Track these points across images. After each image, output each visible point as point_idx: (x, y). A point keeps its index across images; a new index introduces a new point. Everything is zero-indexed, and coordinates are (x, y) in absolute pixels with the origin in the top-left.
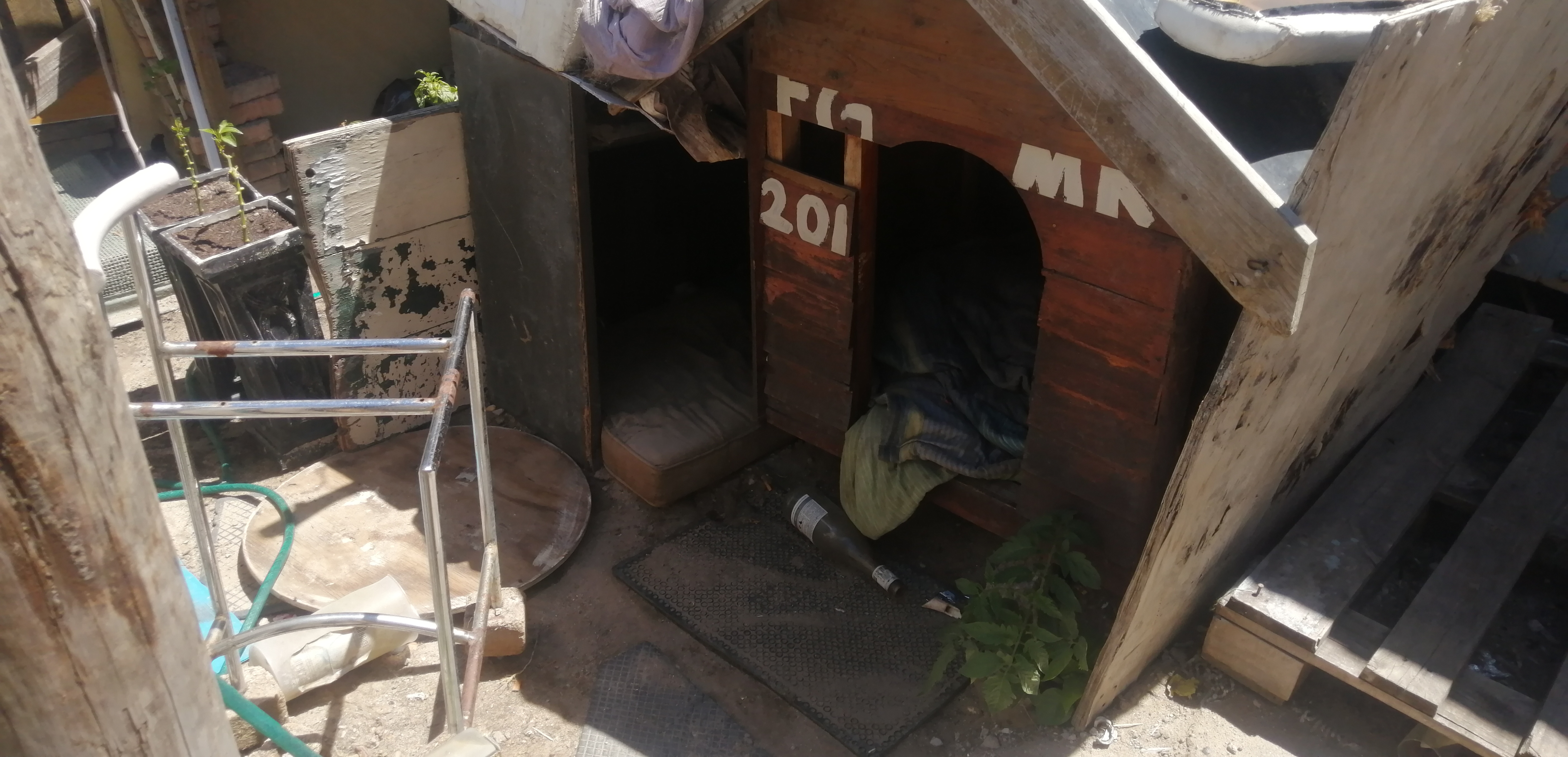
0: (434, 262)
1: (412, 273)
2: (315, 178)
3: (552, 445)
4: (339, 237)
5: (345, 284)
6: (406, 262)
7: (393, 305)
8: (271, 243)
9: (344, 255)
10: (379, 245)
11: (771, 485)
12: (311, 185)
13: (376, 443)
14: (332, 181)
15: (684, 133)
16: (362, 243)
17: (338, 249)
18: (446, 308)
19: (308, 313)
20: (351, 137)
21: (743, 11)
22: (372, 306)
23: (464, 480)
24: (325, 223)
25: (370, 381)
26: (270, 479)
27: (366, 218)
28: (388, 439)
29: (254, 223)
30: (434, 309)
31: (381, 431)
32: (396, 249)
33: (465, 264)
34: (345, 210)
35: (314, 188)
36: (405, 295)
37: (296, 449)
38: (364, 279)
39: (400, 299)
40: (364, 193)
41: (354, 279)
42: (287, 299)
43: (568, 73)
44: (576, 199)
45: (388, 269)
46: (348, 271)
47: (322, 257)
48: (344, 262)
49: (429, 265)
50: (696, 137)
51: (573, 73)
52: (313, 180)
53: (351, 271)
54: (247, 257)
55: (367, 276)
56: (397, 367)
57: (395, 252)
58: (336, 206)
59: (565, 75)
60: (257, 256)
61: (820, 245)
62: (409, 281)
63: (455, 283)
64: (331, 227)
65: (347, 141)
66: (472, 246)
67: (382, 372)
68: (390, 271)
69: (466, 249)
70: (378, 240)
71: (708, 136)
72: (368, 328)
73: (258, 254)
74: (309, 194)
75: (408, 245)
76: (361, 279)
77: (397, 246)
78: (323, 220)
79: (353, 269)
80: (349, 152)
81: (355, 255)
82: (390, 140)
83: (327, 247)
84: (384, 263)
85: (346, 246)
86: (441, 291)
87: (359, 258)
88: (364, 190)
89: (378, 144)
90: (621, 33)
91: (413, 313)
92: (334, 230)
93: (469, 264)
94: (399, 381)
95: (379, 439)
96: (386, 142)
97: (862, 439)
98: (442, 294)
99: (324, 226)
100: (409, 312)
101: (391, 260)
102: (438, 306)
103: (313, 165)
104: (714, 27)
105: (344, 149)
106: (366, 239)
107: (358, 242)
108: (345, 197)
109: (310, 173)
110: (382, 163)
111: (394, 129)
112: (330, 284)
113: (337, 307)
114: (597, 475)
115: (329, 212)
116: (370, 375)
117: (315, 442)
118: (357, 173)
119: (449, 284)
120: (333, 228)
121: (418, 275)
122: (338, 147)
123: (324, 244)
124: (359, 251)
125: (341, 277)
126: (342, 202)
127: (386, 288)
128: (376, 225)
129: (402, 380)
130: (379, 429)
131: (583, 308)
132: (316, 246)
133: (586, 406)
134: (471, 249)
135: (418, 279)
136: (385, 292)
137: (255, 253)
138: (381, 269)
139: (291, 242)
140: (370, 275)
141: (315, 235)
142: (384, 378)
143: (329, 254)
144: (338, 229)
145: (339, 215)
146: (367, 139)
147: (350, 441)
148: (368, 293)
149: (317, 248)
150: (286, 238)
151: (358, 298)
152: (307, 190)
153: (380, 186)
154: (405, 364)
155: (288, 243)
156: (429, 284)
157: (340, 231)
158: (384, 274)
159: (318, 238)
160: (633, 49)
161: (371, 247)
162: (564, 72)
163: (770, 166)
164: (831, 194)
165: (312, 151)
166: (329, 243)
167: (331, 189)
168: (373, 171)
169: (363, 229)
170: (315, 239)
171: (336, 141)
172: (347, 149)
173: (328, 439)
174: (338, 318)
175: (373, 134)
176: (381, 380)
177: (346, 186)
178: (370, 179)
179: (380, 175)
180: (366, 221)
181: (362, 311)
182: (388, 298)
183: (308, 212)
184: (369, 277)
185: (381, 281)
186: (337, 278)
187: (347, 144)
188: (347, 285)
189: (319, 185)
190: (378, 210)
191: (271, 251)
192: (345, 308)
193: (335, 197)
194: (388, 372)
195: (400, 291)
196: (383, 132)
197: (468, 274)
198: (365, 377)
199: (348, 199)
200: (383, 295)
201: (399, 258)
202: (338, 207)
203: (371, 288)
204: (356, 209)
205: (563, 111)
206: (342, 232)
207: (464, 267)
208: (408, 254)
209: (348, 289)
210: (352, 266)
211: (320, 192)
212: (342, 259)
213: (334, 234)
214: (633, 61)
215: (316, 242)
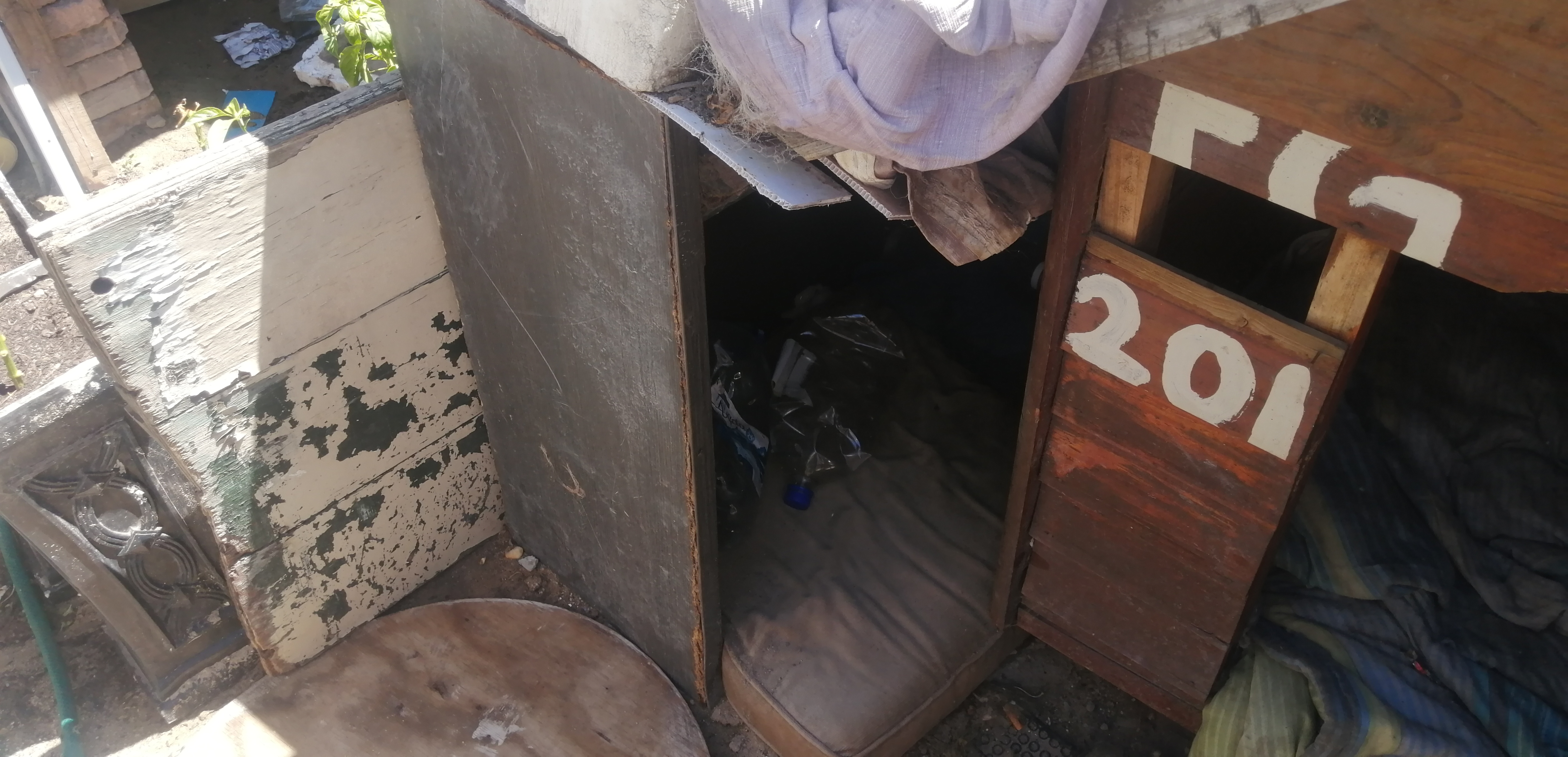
0: (391, 365)
1: (352, 394)
2: (116, 292)
4: (194, 379)
5: (223, 449)
6: (337, 381)
7: (323, 452)
9: (210, 406)
10: (280, 368)
11: (1021, 721)
12: (110, 308)
13: (327, 649)
14: (155, 289)
15: (936, 217)
16: (244, 376)
17: (195, 400)
18: (422, 427)
20: (181, 197)
22: (284, 466)
24: (157, 364)
25: (300, 573)
27: (244, 331)
28: (348, 637)
30: (401, 436)
32: (314, 365)
33: (447, 351)
34: (196, 330)
35: (119, 310)
36: (345, 431)
38: (261, 431)
39: (334, 441)
40: (231, 291)
41: (238, 435)
45: (305, 402)
46: (224, 427)
47: (166, 421)
48: (213, 416)
49: (383, 372)
50: (962, 221)
52: (112, 296)
53: (230, 426)
55: (265, 424)
56: (347, 538)
57: (314, 370)
58: (174, 329)
59: (657, 103)
61: (1220, 424)
62: (348, 408)
63: (433, 385)
64: (171, 368)
65: (173, 207)
66: (457, 320)
67: (321, 553)
68: (308, 403)
69: (446, 329)
70: (276, 362)
72: (283, 501)
74: (110, 324)
75: (337, 353)
76: (254, 433)
77: (316, 360)
78: (152, 359)
79: (233, 422)
80: (182, 226)
81: (233, 399)
82: (270, 183)
83: (171, 402)
84: (295, 393)
85: (212, 388)
86: (410, 404)
87: (244, 401)
88: (229, 287)
89: (243, 197)
91: (363, 453)
92: (179, 372)
93: (454, 350)
95: (331, 643)
96: (262, 189)
98: (412, 408)
99: (157, 370)
100: (356, 454)
101: (307, 385)
102: (406, 429)
103: (106, 269)
105: (169, 223)
106: (253, 368)
107: (236, 375)
108: (192, 309)
109: (101, 286)
110: (260, 229)
111: (274, 160)
112: (192, 459)
113: (216, 490)
115: (160, 345)
116: (298, 566)
118: (207, 259)
119: (424, 391)
120: (178, 368)
121: (364, 393)
122: (155, 223)
123: (164, 400)
124: (240, 389)
125: (214, 440)
126: (186, 319)
127: (305, 431)
128: (266, 338)
130: (329, 631)
132: (147, 407)
134: (456, 325)
135: (363, 400)
136: (304, 438)
137: (28, 419)
138: (291, 405)
139: (102, 382)
140: (271, 421)
141: (141, 390)
142: (326, 561)
143: (178, 412)
144: (189, 365)
145: (185, 342)
146: (217, 192)
147: (281, 663)
148: (272, 450)
149: (152, 409)
150: (90, 376)
151: (255, 463)
152: (105, 318)
153: (265, 270)
154: (361, 528)
155: (96, 385)
156: (386, 400)
157: (193, 369)
158: (299, 413)
159: (149, 393)
161: (265, 376)
163: (1101, 249)
165: (96, 244)
166: (175, 393)
167: (156, 306)
168: (243, 248)
169: (241, 352)
170: (142, 397)
171: (148, 212)
172: (174, 223)
174: (221, 504)
175: (230, 180)
176: (320, 565)
177: (187, 289)
178: (241, 262)
179: (261, 249)
180: (245, 337)
181: (265, 480)
182: (312, 446)
183: (116, 356)
184: (269, 424)
185: (294, 423)
186: (204, 445)
187: (175, 213)
188: (228, 449)
189: (129, 303)
190: (267, 311)
192: (231, 485)
193: (170, 315)
194: (331, 549)
195: (334, 428)
196: (251, 172)
197: (455, 364)
198: (290, 571)
199: (197, 310)
200: (302, 444)
201: (325, 378)
202: (179, 329)
203: (277, 439)
204: (221, 322)
206: (199, 369)
207: (447, 356)
208: (340, 367)
209: (232, 456)
210: (231, 417)
211: (134, 313)
212: (208, 413)
213: (181, 377)
215: (148, 401)
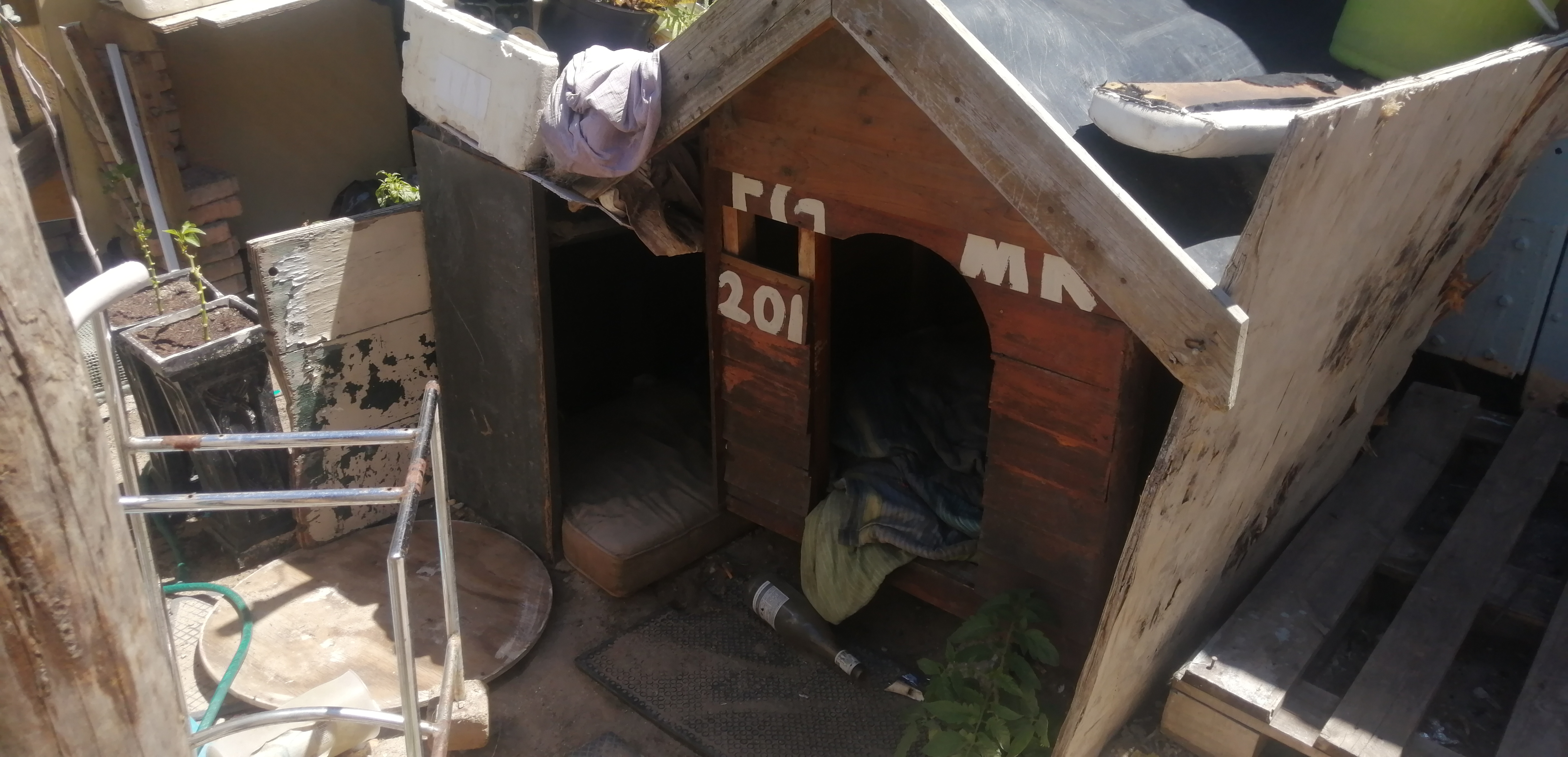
0: (395, 358)
1: (373, 369)
2: (278, 276)
3: (514, 538)
4: (301, 334)
5: (306, 380)
6: (367, 358)
7: (354, 400)
8: (232, 341)
9: (305, 352)
10: (341, 341)
11: (732, 574)
12: (274, 284)
13: (336, 539)
14: (295, 279)
15: (643, 229)
16: (323, 340)
17: (300, 346)
18: (407, 403)
19: (268, 410)
20: (315, 236)
21: (699, 112)
22: (333, 402)
23: (425, 574)
24: (287, 320)
25: (330, 476)
26: (227, 578)
27: (328, 315)
28: (348, 534)
29: (215, 321)
30: (394, 404)
31: (341, 527)
32: (358, 345)
33: (425, 359)
34: (307, 307)
35: (277, 286)
36: (367, 390)
37: (254, 546)
38: (326, 376)
39: (361, 394)
40: (326, 290)
41: (315, 375)
42: (247, 396)
43: (529, 172)
44: (537, 294)
45: (349, 366)
46: (309, 367)
47: (284, 354)
48: (305, 358)
49: (390, 361)
50: (655, 232)
51: (535, 172)
52: (276, 278)
53: (312, 367)
54: (208, 355)
55: (328, 372)
56: (357, 463)
57: (357, 348)
58: (298, 303)
59: (526, 174)
60: (218, 354)
61: (777, 334)
62: (370, 377)
63: (415, 378)
64: (293, 324)
65: (310, 240)
66: (432, 341)
67: (342, 467)
68: (351, 367)
69: (426, 345)
70: (340, 337)
71: (666, 231)
72: (329, 424)
73: (219, 352)
74: (272, 292)
75: (369, 341)
76: (322, 376)
77: (358, 342)
78: (285, 317)
79: (314, 365)
80: (312, 250)
81: (316, 352)
82: (353, 239)
83: (289, 344)
84: (345, 359)
85: (308, 342)
86: (402, 386)
87: (320, 355)
88: (326, 288)
89: (340, 243)
90: (581, 133)
91: (373, 409)
92: (296, 327)
93: (430, 359)
94: (359, 477)
95: (339, 535)
96: (349, 241)
97: (821, 523)
98: (402, 388)
99: (286, 323)
100: (370, 408)
101: (352, 356)
102: (398, 402)
103: (276, 264)
104: (671, 128)
105: (306, 248)
106: (328, 336)
107: (320, 338)
108: (308, 295)
109: (273, 272)
110: (344, 262)
111: (356, 228)
112: (292, 381)
113: (298, 403)
114: (559, 566)
115: (291, 309)
116: (330, 471)
117: (274, 540)
118: (319, 271)
119: (410, 380)
120: (295, 325)
121: (379, 370)
122: (301, 246)
123: (286, 341)
124: (320, 347)
125: (303, 373)
126: (304, 299)
127: (347, 383)
128: (338, 321)
129: (362, 475)
130: (339, 526)
131: (544, 400)
132: (278, 343)
133: (547, 497)
134: (432, 344)
135: (379, 374)
136: (346, 388)
137: (216, 351)
138: (342, 365)
139: (252, 340)
140: (332, 371)
141: (277, 332)
142: (344, 474)
143: (291, 351)
144: (300, 326)
145: (301, 312)
146: (330, 237)
147: (309, 537)
148: (329, 389)
149: (279, 345)
150: (248, 336)
151: (319, 394)
152: (271, 288)
153: (342, 284)
154: (366, 459)
155: (249, 341)
156: (390, 379)
157: (302, 328)
158: (345, 370)
159: (280, 335)
160: (592, 147)
161: (333, 343)
162: (525, 171)
163: (727, 259)
164: (786, 285)
165: (276, 250)
166: (291, 340)
167: (294, 287)
168: (335, 269)
169: (325, 326)
170: (277, 337)
171: (299, 240)
172: (310, 248)
173: (286, 537)
174: (299, 414)
175: (335, 234)
176: (341, 476)
177: (308, 284)
178: (333, 277)
179: (343, 272)
180: (328, 318)
181: (323, 407)
182: (349, 394)
183: (271, 310)
184: (331, 373)
185: (342, 377)
186: (298, 374)
187: (310, 243)
188: (308, 381)
189: (282, 283)
190: (340, 306)
191: (233, 349)
192: (305, 404)
193: (298, 295)
194: (348, 467)
195: (361, 387)
196: (346, 231)
197: (429, 369)
198: (325, 473)
199: (310, 296)
200: (344, 391)
201: (361, 354)
202: (300, 304)
203: (332, 384)
204: (319, 306)
205: (524, 208)
206: (304, 329)
207: (425, 362)
208: (370, 350)
209: (309, 386)
210: (313, 362)
211: (283, 290)
212: (304, 355)
213: (296, 331)
214: (593, 160)
215: (278, 339)
